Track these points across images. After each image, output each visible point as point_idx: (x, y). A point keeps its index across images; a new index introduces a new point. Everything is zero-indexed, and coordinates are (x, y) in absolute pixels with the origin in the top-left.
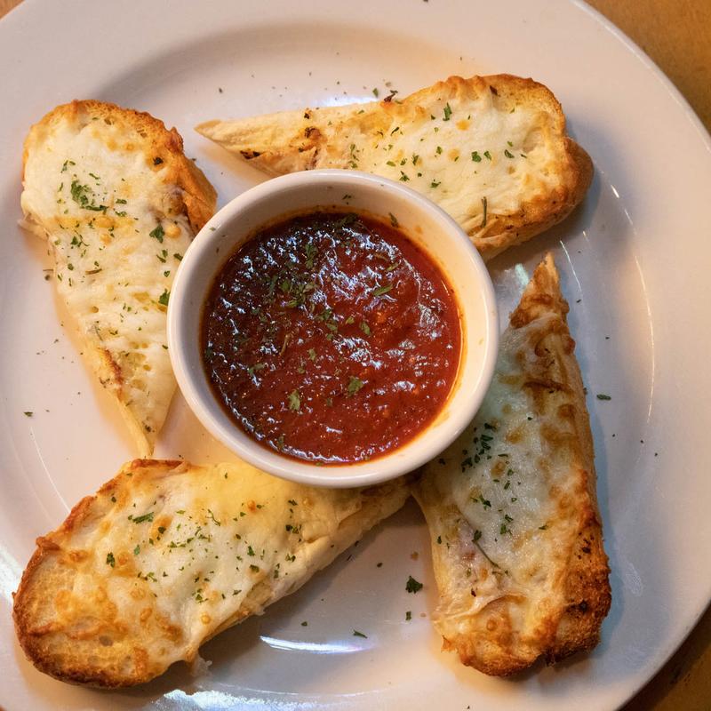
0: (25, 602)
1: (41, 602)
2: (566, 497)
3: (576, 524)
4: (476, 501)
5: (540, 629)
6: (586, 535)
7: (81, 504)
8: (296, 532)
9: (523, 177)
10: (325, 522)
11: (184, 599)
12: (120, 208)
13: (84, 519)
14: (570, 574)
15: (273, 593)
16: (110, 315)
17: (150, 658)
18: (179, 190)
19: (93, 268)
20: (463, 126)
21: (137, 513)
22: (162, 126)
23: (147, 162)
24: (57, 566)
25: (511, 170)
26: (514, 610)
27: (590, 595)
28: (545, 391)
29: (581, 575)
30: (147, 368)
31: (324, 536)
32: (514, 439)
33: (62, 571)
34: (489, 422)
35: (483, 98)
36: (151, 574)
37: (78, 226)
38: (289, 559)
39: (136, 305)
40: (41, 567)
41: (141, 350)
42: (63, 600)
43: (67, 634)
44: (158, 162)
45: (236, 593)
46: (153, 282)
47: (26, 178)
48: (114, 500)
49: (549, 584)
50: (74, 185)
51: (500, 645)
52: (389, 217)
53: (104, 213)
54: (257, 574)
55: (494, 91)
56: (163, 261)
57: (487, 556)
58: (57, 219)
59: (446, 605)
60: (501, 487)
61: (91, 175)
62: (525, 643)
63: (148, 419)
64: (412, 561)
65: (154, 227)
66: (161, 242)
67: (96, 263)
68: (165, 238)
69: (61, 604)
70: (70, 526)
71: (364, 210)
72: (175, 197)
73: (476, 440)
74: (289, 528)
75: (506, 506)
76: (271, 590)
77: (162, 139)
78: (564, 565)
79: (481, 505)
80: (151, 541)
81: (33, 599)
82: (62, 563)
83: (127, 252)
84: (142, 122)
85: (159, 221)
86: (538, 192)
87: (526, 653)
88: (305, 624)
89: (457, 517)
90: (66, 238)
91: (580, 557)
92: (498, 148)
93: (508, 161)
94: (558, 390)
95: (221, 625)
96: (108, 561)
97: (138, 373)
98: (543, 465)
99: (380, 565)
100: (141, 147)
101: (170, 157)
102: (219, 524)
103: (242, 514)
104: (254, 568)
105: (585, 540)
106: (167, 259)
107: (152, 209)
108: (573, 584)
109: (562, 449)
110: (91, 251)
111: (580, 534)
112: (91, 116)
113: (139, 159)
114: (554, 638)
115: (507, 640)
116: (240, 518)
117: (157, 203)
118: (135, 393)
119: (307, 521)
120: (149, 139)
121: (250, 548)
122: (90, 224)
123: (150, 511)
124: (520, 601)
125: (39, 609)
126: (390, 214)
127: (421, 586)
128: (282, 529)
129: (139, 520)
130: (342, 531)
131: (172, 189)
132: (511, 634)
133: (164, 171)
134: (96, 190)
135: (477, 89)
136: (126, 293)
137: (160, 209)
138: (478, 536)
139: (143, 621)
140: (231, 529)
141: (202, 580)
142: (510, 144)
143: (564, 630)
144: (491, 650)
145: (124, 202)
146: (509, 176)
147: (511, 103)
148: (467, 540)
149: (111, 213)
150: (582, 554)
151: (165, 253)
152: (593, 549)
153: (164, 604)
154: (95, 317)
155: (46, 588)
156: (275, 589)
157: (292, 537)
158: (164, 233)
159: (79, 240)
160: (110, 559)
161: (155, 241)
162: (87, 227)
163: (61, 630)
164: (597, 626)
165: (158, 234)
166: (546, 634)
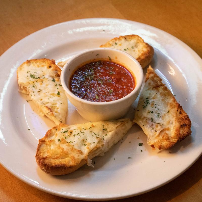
0: (39, 153)
1: (43, 153)
2: (171, 103)
3: (176, 109)
4: (149, 113)
5: (176, 132)
6: (179, 110)
7: (48, 131)
8: (106, 130)
9: (138, 51)
10: (113, 127)
11: (81, 146)
12: (43, 77)
13: (50, 134)
14: (178, 119)
15: (104, 143)
16: (46, 100)
17: (75, 158)
18: (56, 71)
19: (39, 90)
20: (120, 45)
21: (63, 131)
22: (49, 60)
23: (48, 68)
24: (45, 146)
25: (134, 51)
26: (167, 132)
27: (185, 122)
28: (158, 88)
29: (181, 119)
30: (58, 109)
31: (114, 130)
32: (154, 98)
33: (47, 147)
34: (147, 98)
35: (123, 40)
36: (71, 142)
37: (33, 82)
38: (106, 135)
39: (52, 96)
40: (41, 146)
41: (55, 105)
42: (49, 151)
43: (52, 158)
44: (50, 67)
45: (94, 143)
46: (55, 91)
47: (19, 77)
48: (57, 130)
49: (174, 123)
50: (31, 75)
51: (167, 141)
52: (108, 58)
53: (39, 78)
54: (98, 139)
55: (125, 38)
56: (56, 86)
57: (156, 123)
58: (28, 82)
59: (150, 137)
60: (155, 108)
61: (35, 72)
62: (173, 138)
63: (61, 120)
64: (138, 140)
65: (52, 79)
66: (55, 82)
67: (40, 89)
68: (55, 81)
69: (48, 152)
70: (47, 136)
71: (102, 58)
72: (56, 73)
73: (145, 102)
74: (104, 129)
75: (158, 111)
76: (103, 143)
77: (50, 62)
78: (176, 117)
79: (151, 113)
80: (69, 136)
81: (41, 152)
82: (47, 144)
83: (47, 85)
84: (44, 60)
85: (53, 78)
86: (142, 52)
87: (174, 140)
88: (115, 159)
89: (146, 119)
90: (31, 86)
91: (179, 115)
92: (130, 47)
93: (133, 49)
94: (161, 86)
95: (92, 150)
96: (59, 141)
97: (56, 110)
98: (163, 100)
99: (130, 142)
100: (45, 66)
101: (52, 65)
102: (85, 130)
103: (91, 128)
104: (97, 137)
105: (180, 111)
106: (57, 85)
107: (51, 76)
108: (180, 121)
109: (167, 97)
110: (38, 87)
111: (178, 110)
112: (32, 63)
113: (45, 68)
114: (180, 134)
115: (168, 139)
116: (90, 128)
117: (52, 74)
118: (56, 114)
119: (108, 128)
120: (47, 63)
121: (95, 134)
122: (37, 82)
123: (67, 130)
124: (168, 129)
125: (43, 154)
126: (109, 57)
127: (142, 144)
128: (102, 130)
129: (64, 132)
130: (117, 129)
131: (55, 71)
132: (169, 138)
133: (52, 68)
134: (36, 75)
135: (121, 38)
136: (48, 94)
137: (53, 76)
138: (152, 119)
139: (72, 150)
140: (89, 130)
141: (84, 141)
142: (132, 46)
143: (182, 131)
144: (165, 143)
145: (44, 76)
146: (134, 52)
147: (130, 40)
148: (150, 122)
149: (41, 78)
150: (180, 114)
151: (56, 84)
152: (182, 112)
153: (76, 147)
154: (42, 101)
155: (44, 150)
156: (104, 142)
157: (105, 131)
158: (55, 80)
159: (34, 85)
160: (59, 140)
161: (53, 82)
162: (36, 82)
163: (50, 157)
164: (190, 129)
165: (54, 80)
166: (177, 133)
